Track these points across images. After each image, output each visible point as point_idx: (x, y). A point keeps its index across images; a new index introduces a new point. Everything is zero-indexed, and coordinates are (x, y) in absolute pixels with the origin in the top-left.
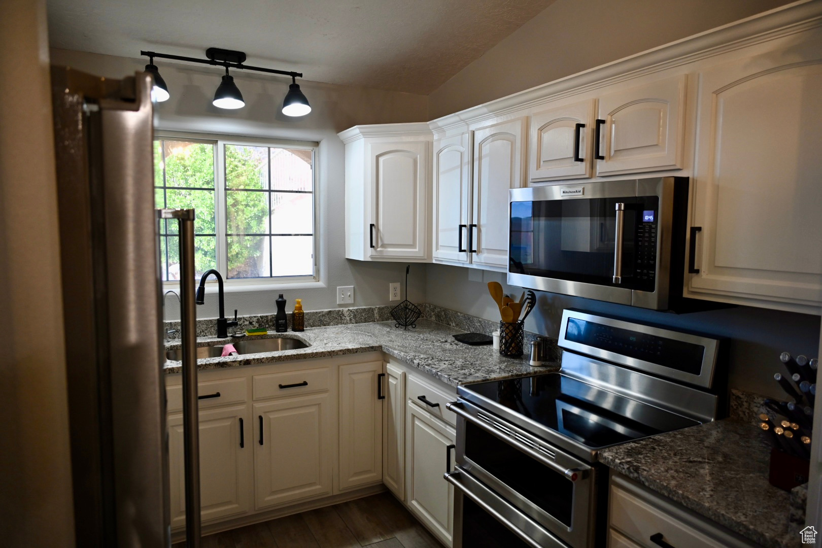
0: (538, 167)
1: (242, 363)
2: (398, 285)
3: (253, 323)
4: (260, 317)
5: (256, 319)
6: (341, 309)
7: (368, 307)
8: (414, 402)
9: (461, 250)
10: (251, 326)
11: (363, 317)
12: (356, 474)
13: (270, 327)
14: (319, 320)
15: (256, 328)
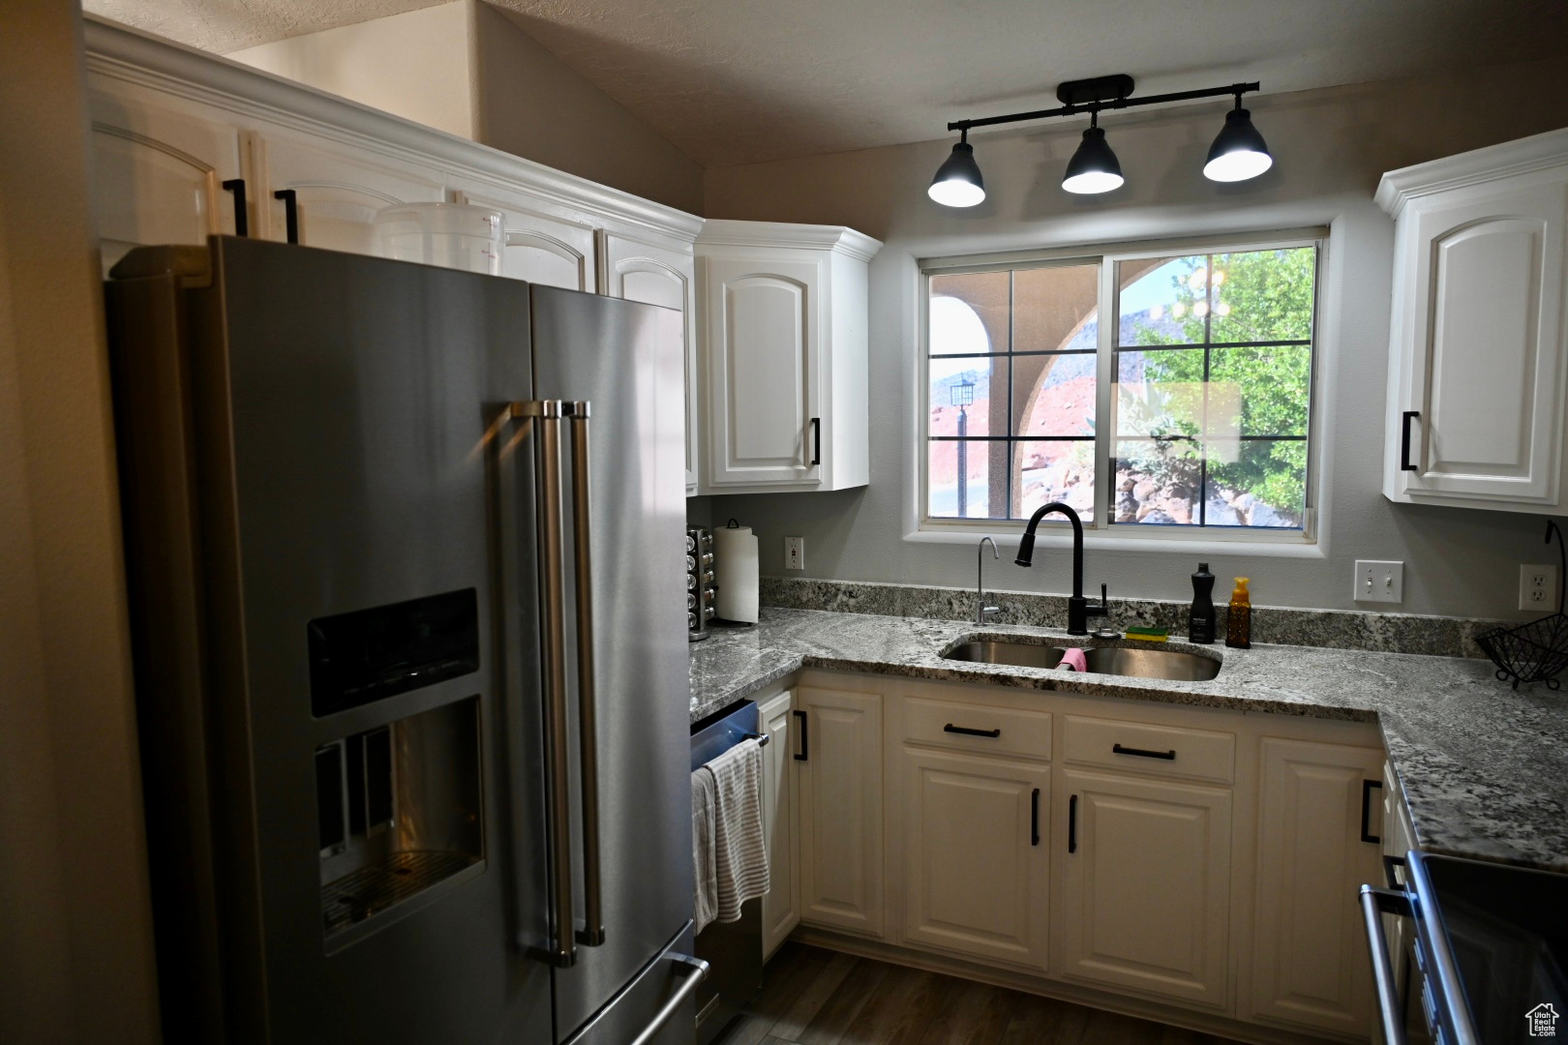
1: (1039, 685)
2: (1541, 570)
3: (1145, 615)
4: (1161, 604)
5: (1152, 607)
6: (1360, 613)
7: (1441, 618)
10: (1141, 621)
13: (1180, 628)
14: (1299, 631)
15: (1150, 626)
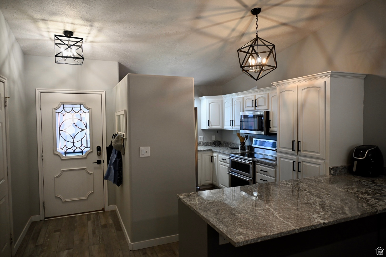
0: (246, 108)
2: (215, 136)
7: (207, 142)
8: (220, 161)
9: (230, 126)
11: (206, 144)
12: (206, 181)
